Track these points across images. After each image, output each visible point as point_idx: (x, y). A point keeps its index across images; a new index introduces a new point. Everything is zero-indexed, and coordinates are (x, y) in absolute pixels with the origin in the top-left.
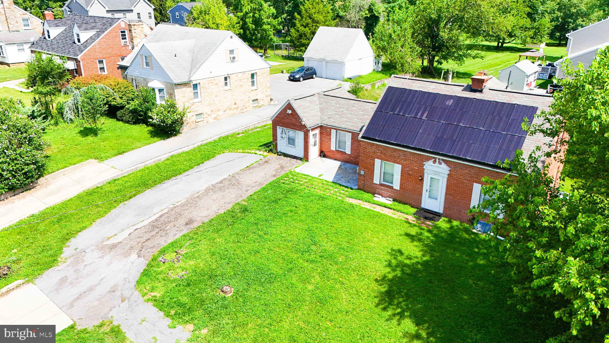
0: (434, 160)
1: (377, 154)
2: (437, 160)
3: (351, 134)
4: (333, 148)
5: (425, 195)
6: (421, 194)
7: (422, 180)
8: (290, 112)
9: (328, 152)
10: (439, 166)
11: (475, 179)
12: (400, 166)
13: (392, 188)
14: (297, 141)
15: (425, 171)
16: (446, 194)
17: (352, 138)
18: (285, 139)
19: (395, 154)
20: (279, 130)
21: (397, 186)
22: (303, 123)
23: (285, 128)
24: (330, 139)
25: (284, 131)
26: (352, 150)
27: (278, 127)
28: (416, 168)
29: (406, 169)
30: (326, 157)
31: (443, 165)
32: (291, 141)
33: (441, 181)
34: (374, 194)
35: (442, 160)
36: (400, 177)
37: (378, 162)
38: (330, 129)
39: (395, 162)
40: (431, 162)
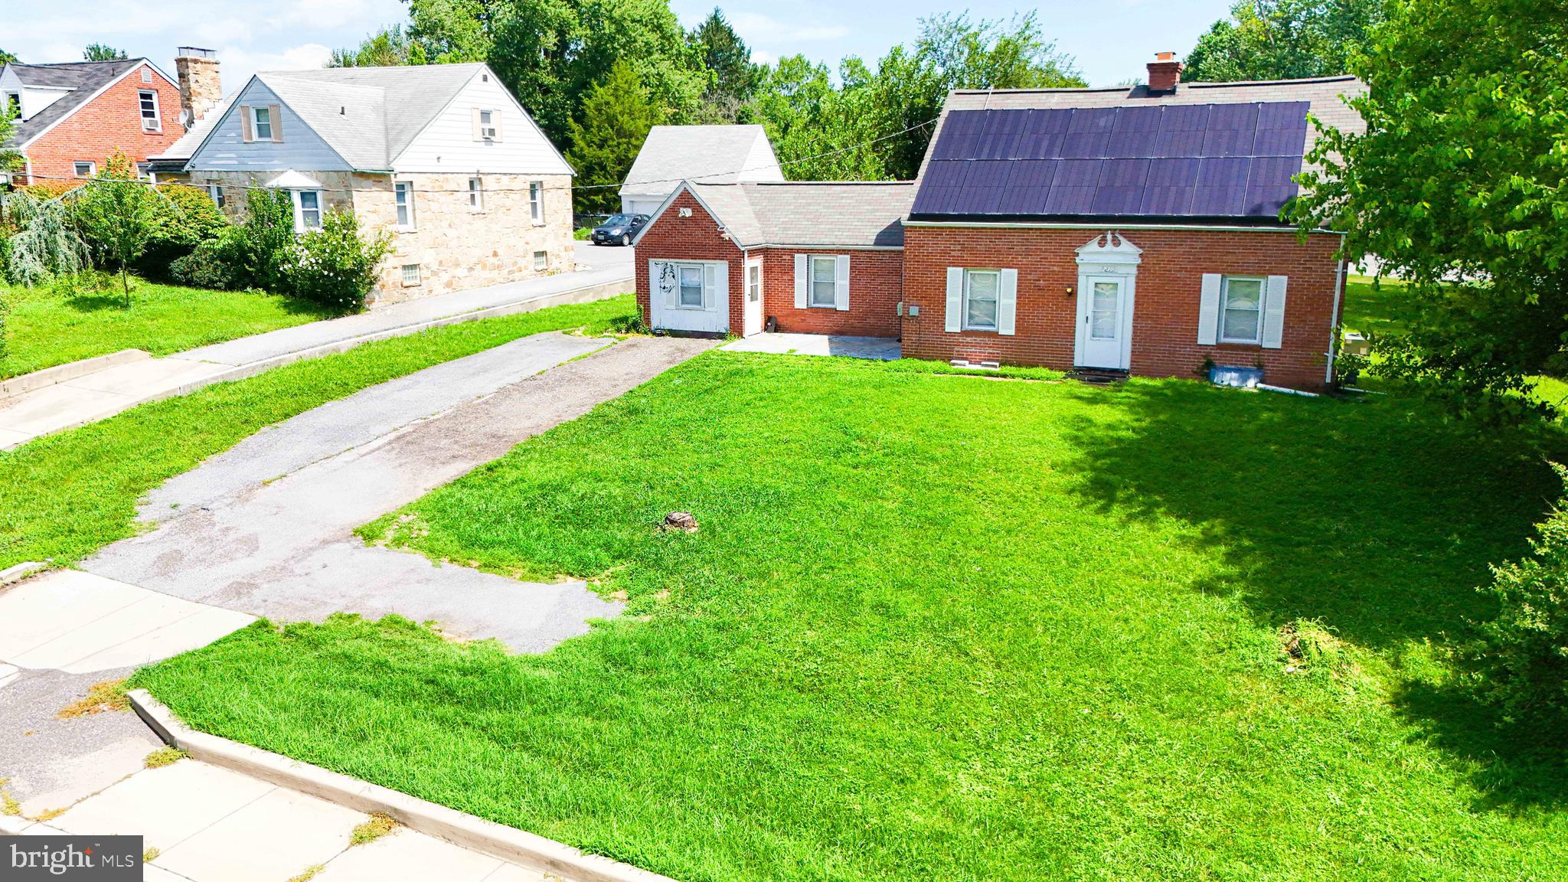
0: (1099, 237)
1: (953, 253)
2: (1109, 237)
3: (848, 257)
4: (800, 303)
5: (1082, 330)
6: (1071, 333)
7: (1073, 295)
8: (688, 213)
9: (788, 315)
10: (1115, 249)
11: (1204, 265)
12: (1015, 271)
13: (995, 335)
14: (707, 289)
15: (1080, 269)
16: (1137, 317)
17: (851, 268)
18: (674, 290)
19: (1001, 244)
20: (655, 269)
21: (1007, 327)
22: (726, 236)
23: (671, 262)
24: (792, 280)
25: (668, 270)
26: (852, 297)
27: (652, 261)
28: (1056, 268)
29: (1029, 277)
30: (783, 331)
31: (1126, 246)
32: (691, 295)
33: (1121, 287)
34: (947, 359)
35: (1123, 232)
36: (1014, 301)
37: (954, 274)
38: (792, 252)
39: (999, 266)
40: (1093, 246)
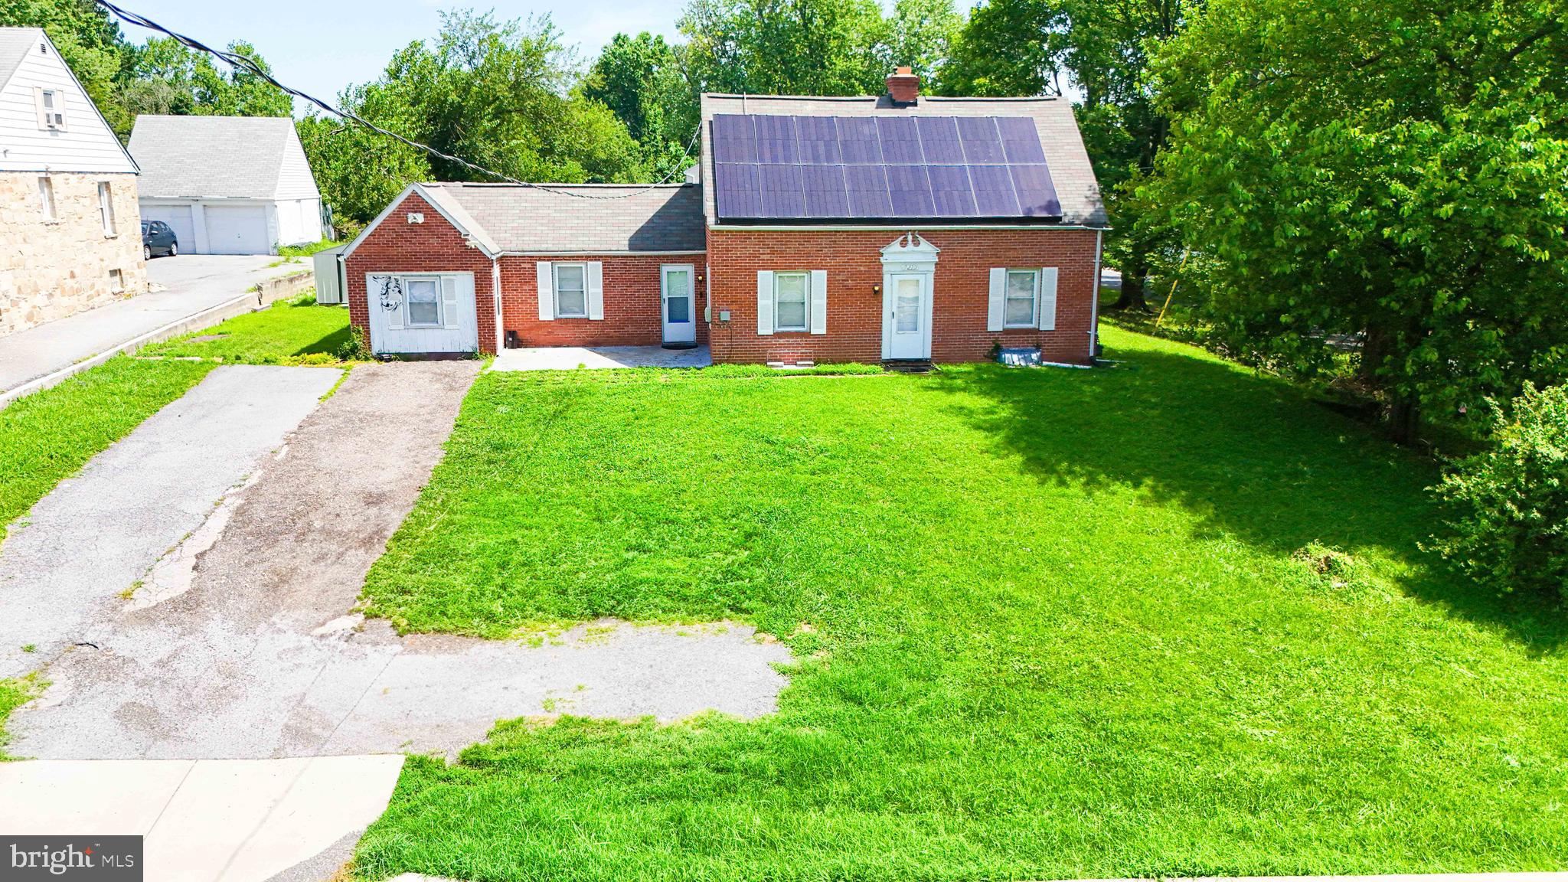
0: (902, 238)
1: (762, 257)
2: (910, 237)
3: (600, 263)
4: (546, 312)
5: (888, 325)
6: (878, 329)
7: (878, 294)
8: (420, 218)
9: (531, 329)
10: (916, 249)
11: (991, 260)
12: (825, 272)
13: (807, 335)
14: (445, 305)
15: (885, 269)
16: (936, 310)
17: (604, 274)
18: (400, 308)
19: (810, 247)
20: (374, 284)
21: (819, 326)
22: (471, 244)
23: (396, 275)
24: (535, 290)
25: (392, 285)
26: (607, 305)
27: (369, 276)
28: (862, 269)
29: (838, 278)
30: (526, 347)
31: (925, 246)
32: (425, 312)
33: (922, 283)
34: (763, 362)
35: (922, 233)
36: (824, 301)
37: (765, 278)
38: (532, 260)
39: (809, 267)
40: (896, 246)
